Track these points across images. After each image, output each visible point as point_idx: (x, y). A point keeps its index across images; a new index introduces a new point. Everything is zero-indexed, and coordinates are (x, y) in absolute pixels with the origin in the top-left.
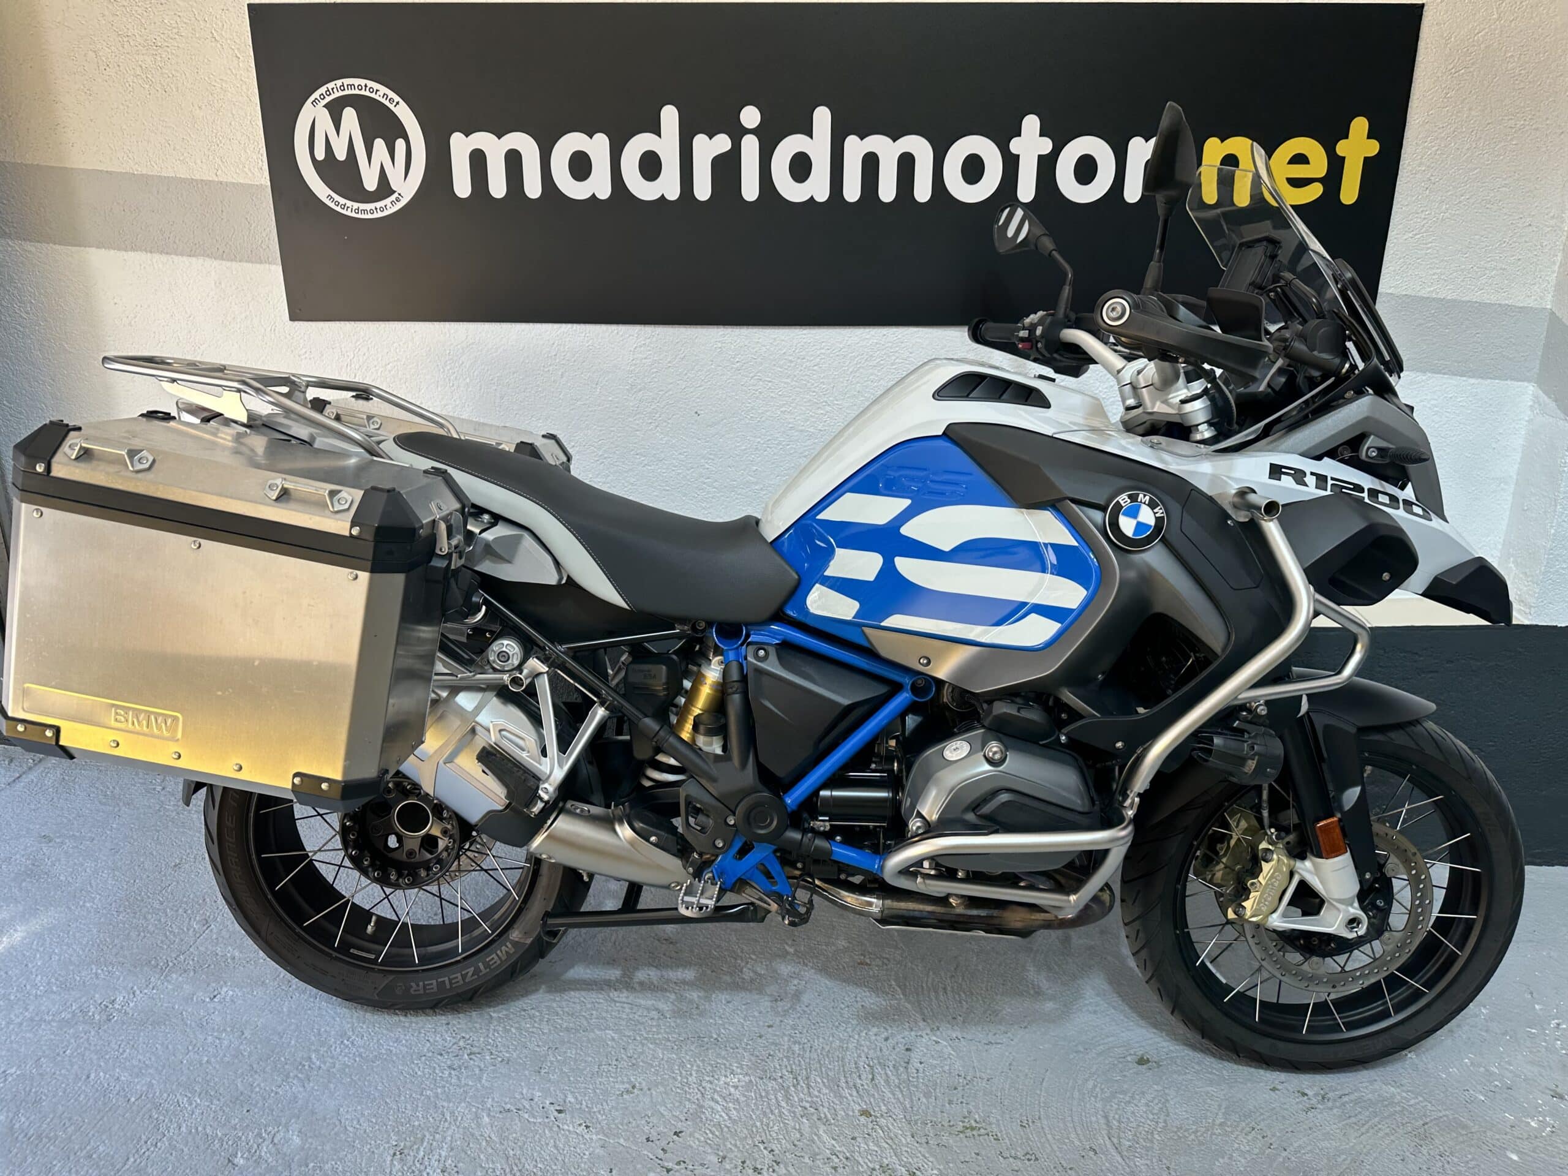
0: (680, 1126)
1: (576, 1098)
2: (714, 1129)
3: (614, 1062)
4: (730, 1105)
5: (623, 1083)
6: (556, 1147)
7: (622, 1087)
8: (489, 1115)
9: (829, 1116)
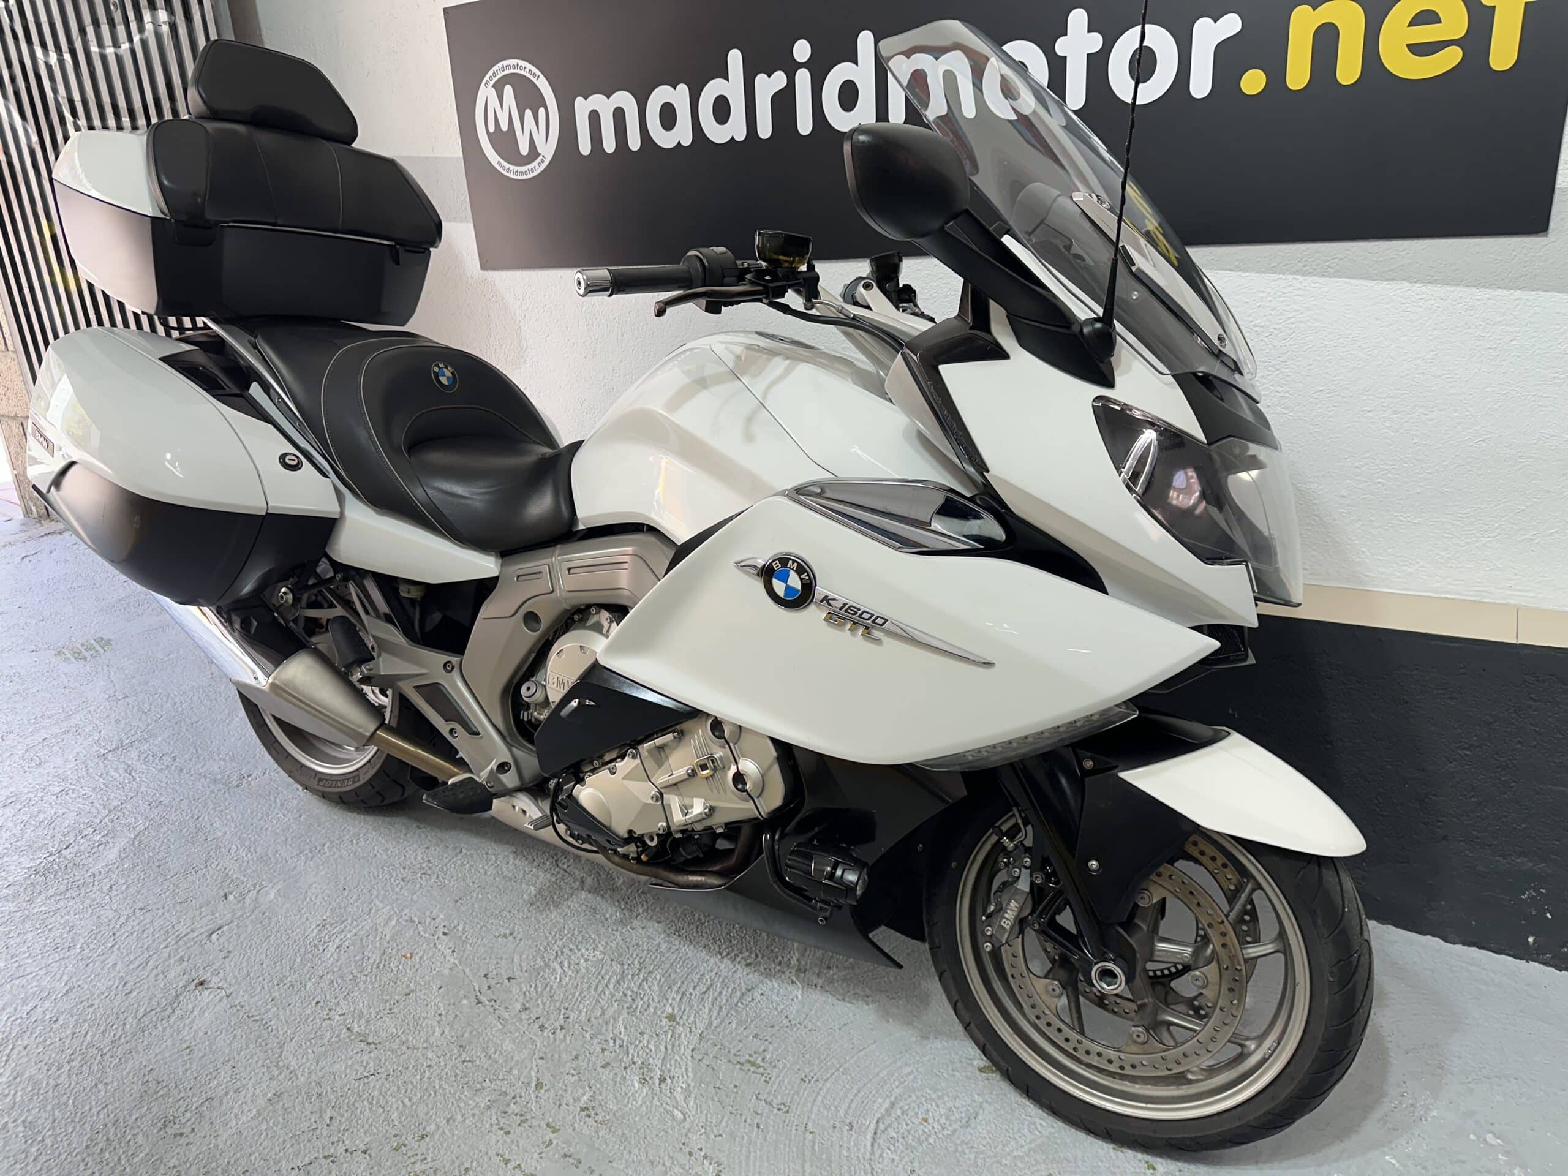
0: (517, 973)
1: (464, 929)
2: (539, 985)
3: (515, 912)
4: (570, 973)
5: (507, 928)
6: (421, 958)
7: (502, 931)
8: (398, 920)
9: (638, 1010)
